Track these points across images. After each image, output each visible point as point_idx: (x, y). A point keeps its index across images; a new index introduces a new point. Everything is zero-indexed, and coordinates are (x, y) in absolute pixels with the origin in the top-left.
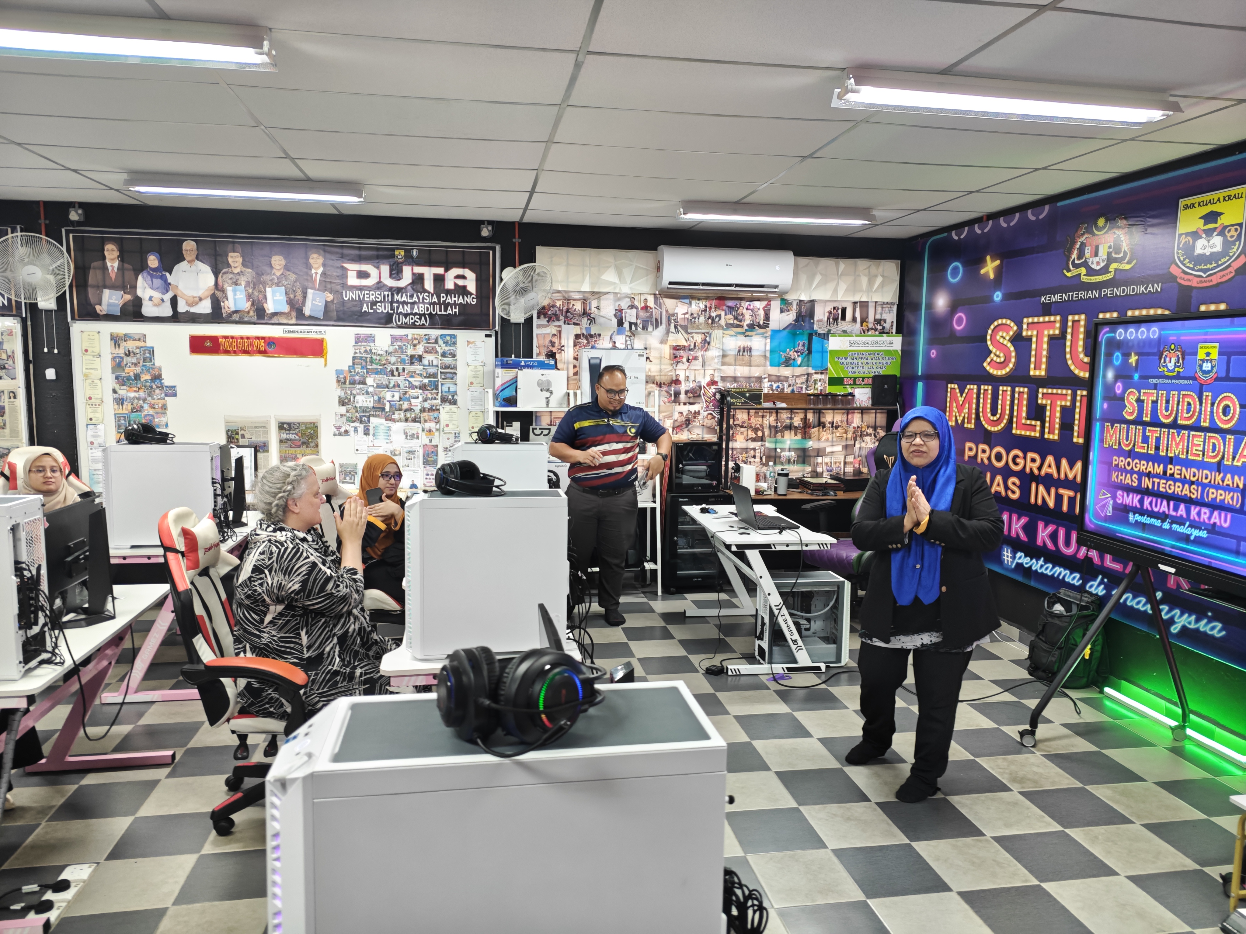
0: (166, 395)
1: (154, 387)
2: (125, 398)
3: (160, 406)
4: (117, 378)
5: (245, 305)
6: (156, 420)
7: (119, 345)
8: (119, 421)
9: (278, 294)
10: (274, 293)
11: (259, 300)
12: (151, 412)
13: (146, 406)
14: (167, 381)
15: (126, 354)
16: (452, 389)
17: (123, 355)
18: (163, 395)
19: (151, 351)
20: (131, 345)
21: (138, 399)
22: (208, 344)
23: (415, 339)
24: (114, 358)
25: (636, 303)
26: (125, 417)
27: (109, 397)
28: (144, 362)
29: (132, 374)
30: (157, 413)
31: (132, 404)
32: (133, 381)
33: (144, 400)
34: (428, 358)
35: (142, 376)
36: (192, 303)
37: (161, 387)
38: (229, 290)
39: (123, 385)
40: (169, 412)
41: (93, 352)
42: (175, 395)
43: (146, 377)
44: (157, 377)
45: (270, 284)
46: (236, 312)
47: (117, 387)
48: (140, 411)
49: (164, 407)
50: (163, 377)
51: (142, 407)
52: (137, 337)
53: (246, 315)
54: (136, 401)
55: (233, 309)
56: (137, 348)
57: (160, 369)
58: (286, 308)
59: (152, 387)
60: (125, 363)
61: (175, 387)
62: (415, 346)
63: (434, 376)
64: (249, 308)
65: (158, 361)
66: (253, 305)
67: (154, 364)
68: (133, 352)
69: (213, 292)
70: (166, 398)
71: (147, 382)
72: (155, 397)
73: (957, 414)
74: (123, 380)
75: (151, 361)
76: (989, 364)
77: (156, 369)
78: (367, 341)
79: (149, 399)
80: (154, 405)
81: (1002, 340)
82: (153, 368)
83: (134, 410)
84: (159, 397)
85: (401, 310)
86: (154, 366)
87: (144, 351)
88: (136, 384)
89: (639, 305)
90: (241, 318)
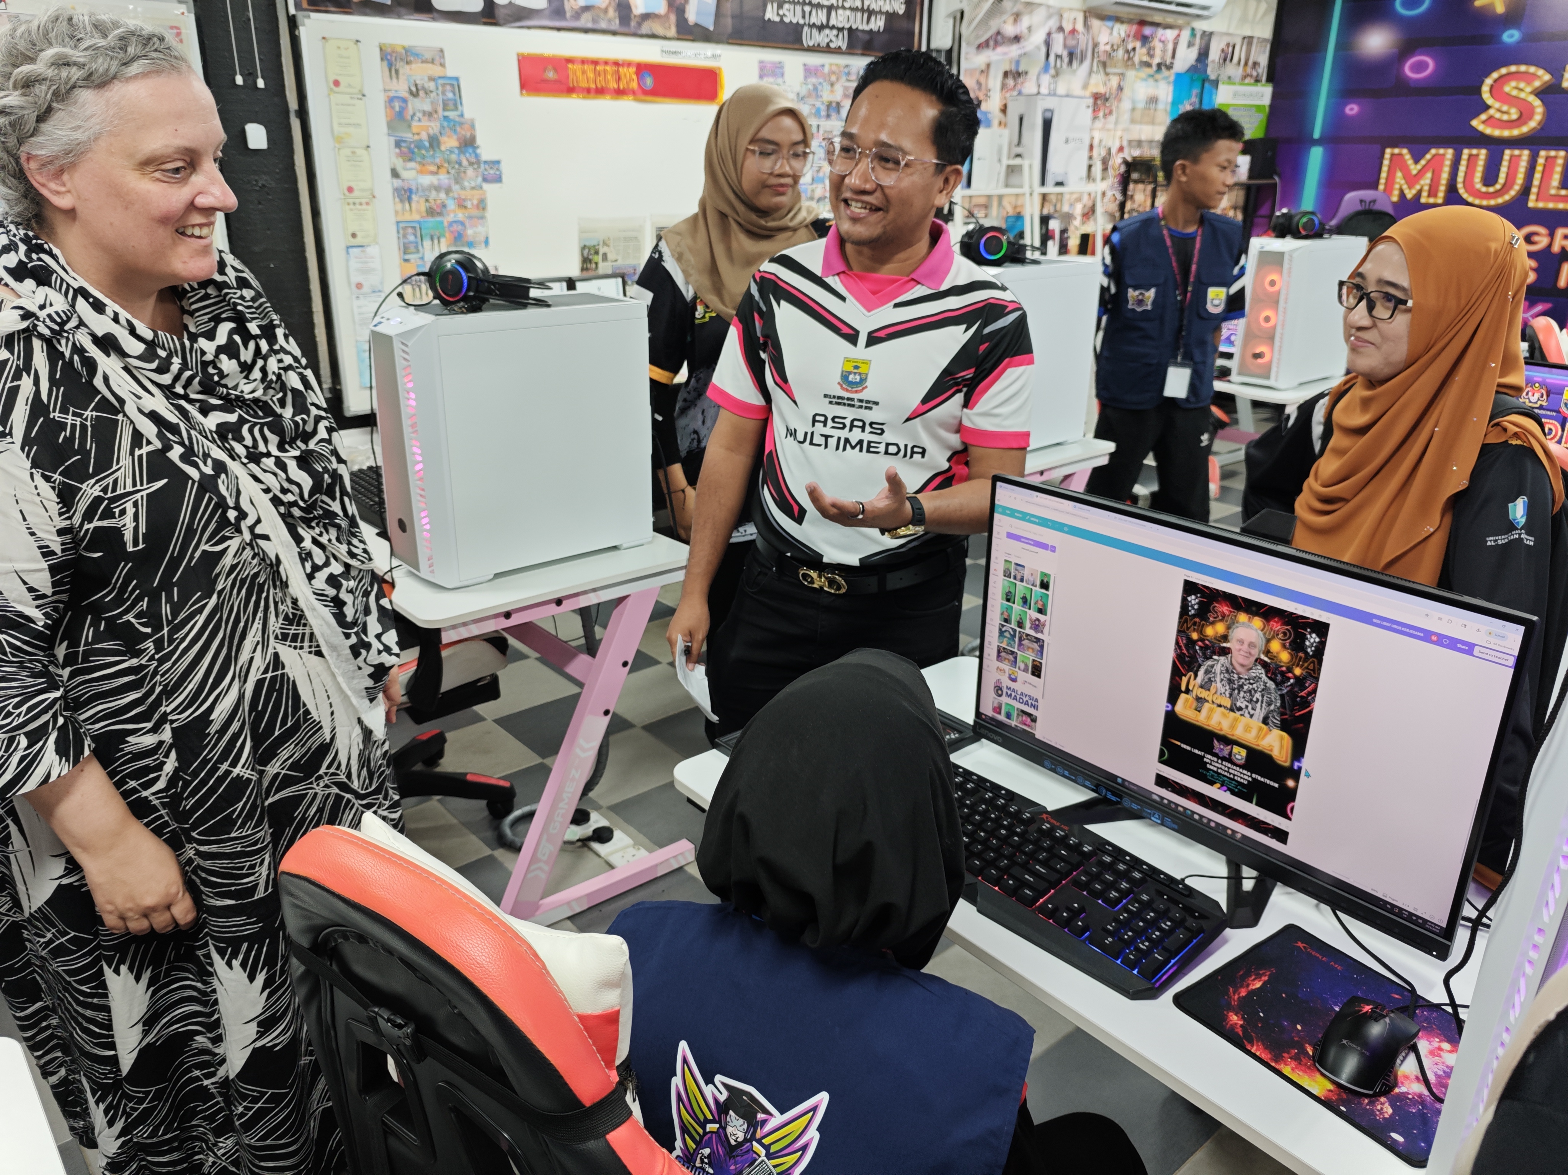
0: (485, 180)
1: (465, 163)
2: (414, 188)
3: (475, 202)
4: (398, 144)
6: (470, 232)
7: (397, 72)
8: (405, 236)
12: (460, 216)
13: (451, 205)
14: (486, 152)
15: (411, 93)
17: (405, 94)
18: (480, 179)
19: (455, 84)
20: (418, 73)
21: (438, 189)
22: (551, 75)
23: (834, 73)
24: (391, 100)
25: (1064, 25)
26: (414, 228)
27: (385, 186)
28: (444, 110)
29: (424, 136)
30: (470, 217)
31: (427, 201)
32: (427, 150)
33: (448, 191)
35: (444, 139)
37: (476, 162)
39: (410, 160)
40: (489, 214)
41: (350, 86)
42: (498, 179)
43: (450, 142)
44: (469, 143)
46: (587, 8)
47: (399, 164)
48: (440, 214)
49: (482, 205)
50: (479, 141)
51: (444, 206)
52: (428, 56)
53: (602, 15)
54: (433, 194)
55: (582, 3)
56: (431, 79)
57: (473, 127)
58: (661, 7)
59: (460, 164)
60: (410, 112)
61: (498, 162)
62: (832, 85)
65: (469, 109)
67: (462, 115)
68: (424, 88)
70: (486, 186)
71: (451, 152)
72: (466, 184)
73: (1405, 187)
74: (409, 148)
75: (456, 109)
76: (1484, 122)
77: (466, 126)
78: (774, 75)
79: (456, 188)
80: (464, 200)
81: (1515, 93)
82: (461, 124)
83: (431, 212)
84: (473, 184)
85: (813, 20)
86: (462, 120)
87: (444, 85)
88: (433, 156)
89: (1068, 27)
90: (594, 21)
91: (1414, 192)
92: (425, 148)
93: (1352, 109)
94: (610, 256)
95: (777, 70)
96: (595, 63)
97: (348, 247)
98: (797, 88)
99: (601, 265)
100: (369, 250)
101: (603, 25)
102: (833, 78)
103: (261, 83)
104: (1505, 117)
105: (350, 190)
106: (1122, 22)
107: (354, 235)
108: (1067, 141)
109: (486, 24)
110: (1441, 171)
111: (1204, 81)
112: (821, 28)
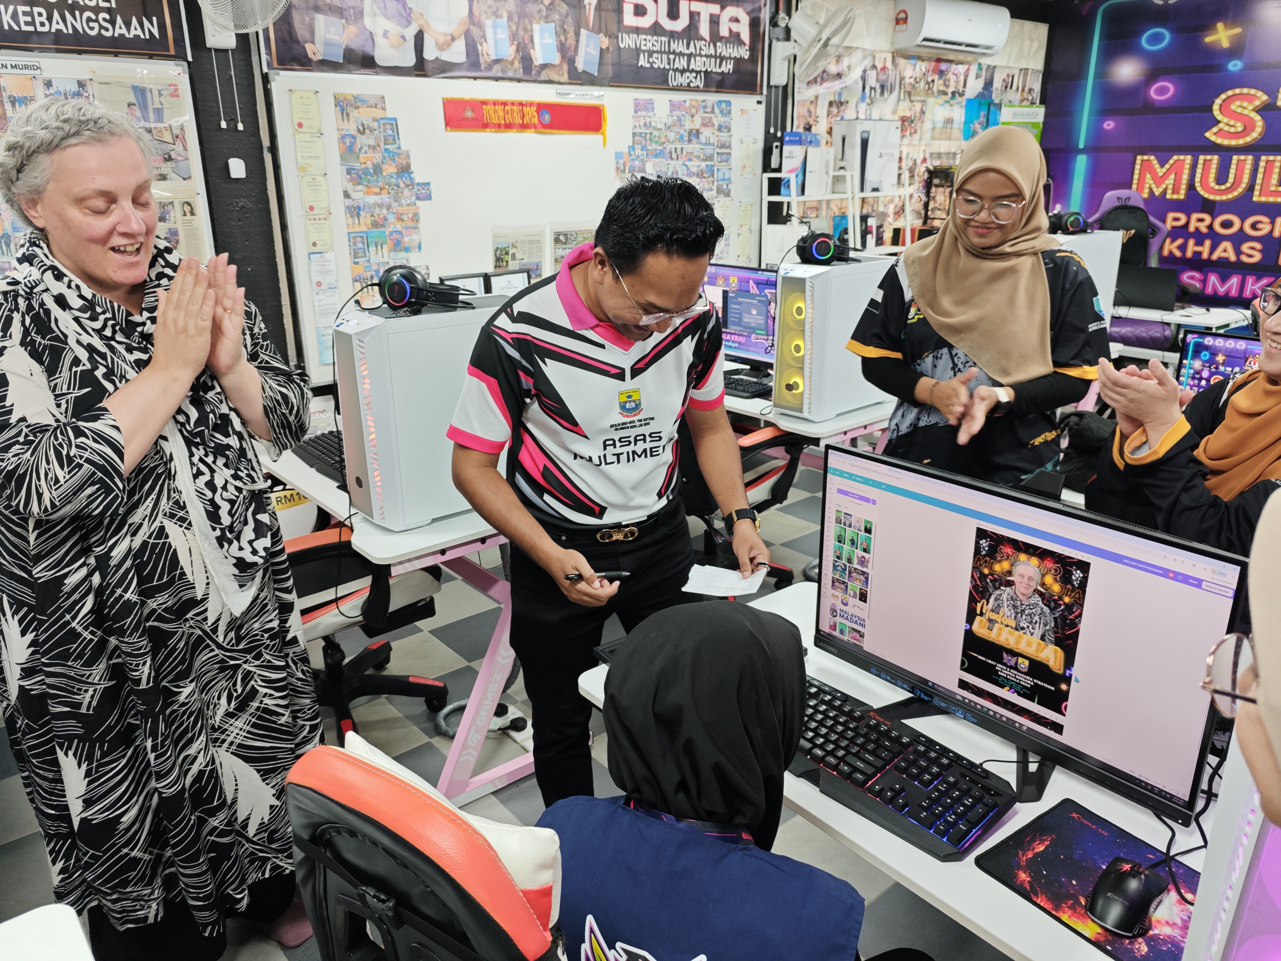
0: (418, 198)
1: (402, 185)
2: (362, 206)
3: (410, 216)
4: (349, 172)
5: (509, 52)
6: (406, 239)
7: (348, 115)
8: (355, 244)
9: (547, 35)
10: (542, 32)
11: (524, 43)
12: (399, 227)
13: (391, 218)
14: (419, 177)
15: (359, 131)
16: (727, 176)
17: (355, 133)
18: (414, 197)
19: (394, 124)
20: (365, 115)
21: (380, 206)
22: (469, 114)
23: (694, 107)
24: (343, 137)
25: (877, 63)
26: (362, 237)
27: (339, 205)
28: (385, 144)
29: (369, 165)
30: (407, 228)
31: (372, 216)
32: (372, 176)
33: (389, 207)
34: (706, 133)
35: (385, 167)
36: (443, 46)
37: (411, 184)
38: (488, 23)
39: (359, 184)
40: (420, 225)
41: (310, 127)
42: (429, 197)
43: (390, 169)
44: (405, 170)
45: (537, 17)
46: (497, 61)
47: (350, 187)
48: (383, 226)
49: (416, 218)
50: (413, 168)
51: (386, 219)
52: (372, 102)
53: (509, 66)
54: (377, 210)
55: (493, 57)
56: (375, 120)
57: (408, 157)
58: (556, 59)
59: (398, 187)
60: (359, 147)
61: (429, 184)
62: (692, 116)
63: (710, 158)
64: (513, 56)
65: (405, 143)
66: (518, 50)
67: (399, 148)
68: (369, 127)
69: (467, 27)
70: (418, 203)
71: (391, 177)
72: (403, 201)
73: (1153, 186)
74: (358, 175)
75: (395, 143)
76: (1215, 134)
77: (402, 156)
78: (646, 110)
79: (395, 205)
80: (402, 214)
81: (1239, 110)
82: (399, 155)
83: (375, 225)
84: (409, 202)
85: (677, 65)
86: (399, 151)
87: (385, 124)
88: (377, 181)
89: (880, 65)
90: (503, 71)
91: (1161, 190)
92: (370, 174)
93: (1109, 125)
94: (517, 256)
95: (649, 106)
96: (504, 104)
97: (309, 254)
98: (665, 120)
99: (510, 263)
100: (326, 255)
101: (510, 74)
102: (693, 111)
103: (240, 127)
104: (1232, 130)
105: (311, 208)
106: (923, 60)
107: (314, 244)
108: (881, 156)
109: (417, 76)
110: (1182, 173)
111: (989, 105)
112: (683, 72)
